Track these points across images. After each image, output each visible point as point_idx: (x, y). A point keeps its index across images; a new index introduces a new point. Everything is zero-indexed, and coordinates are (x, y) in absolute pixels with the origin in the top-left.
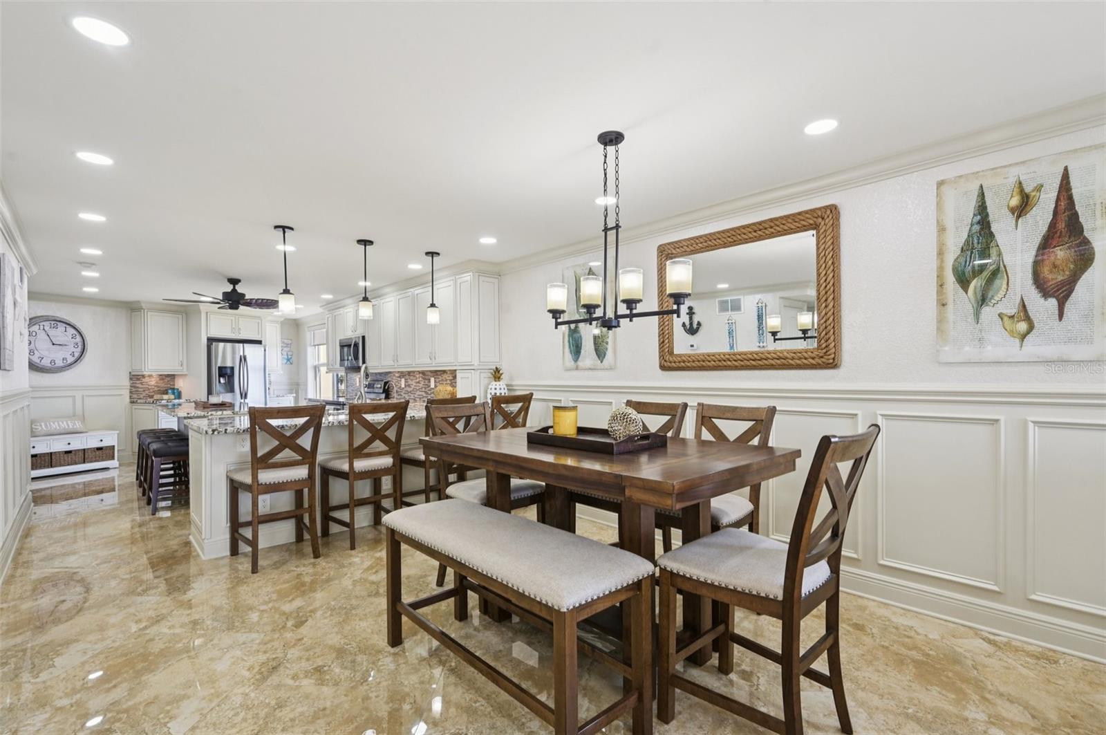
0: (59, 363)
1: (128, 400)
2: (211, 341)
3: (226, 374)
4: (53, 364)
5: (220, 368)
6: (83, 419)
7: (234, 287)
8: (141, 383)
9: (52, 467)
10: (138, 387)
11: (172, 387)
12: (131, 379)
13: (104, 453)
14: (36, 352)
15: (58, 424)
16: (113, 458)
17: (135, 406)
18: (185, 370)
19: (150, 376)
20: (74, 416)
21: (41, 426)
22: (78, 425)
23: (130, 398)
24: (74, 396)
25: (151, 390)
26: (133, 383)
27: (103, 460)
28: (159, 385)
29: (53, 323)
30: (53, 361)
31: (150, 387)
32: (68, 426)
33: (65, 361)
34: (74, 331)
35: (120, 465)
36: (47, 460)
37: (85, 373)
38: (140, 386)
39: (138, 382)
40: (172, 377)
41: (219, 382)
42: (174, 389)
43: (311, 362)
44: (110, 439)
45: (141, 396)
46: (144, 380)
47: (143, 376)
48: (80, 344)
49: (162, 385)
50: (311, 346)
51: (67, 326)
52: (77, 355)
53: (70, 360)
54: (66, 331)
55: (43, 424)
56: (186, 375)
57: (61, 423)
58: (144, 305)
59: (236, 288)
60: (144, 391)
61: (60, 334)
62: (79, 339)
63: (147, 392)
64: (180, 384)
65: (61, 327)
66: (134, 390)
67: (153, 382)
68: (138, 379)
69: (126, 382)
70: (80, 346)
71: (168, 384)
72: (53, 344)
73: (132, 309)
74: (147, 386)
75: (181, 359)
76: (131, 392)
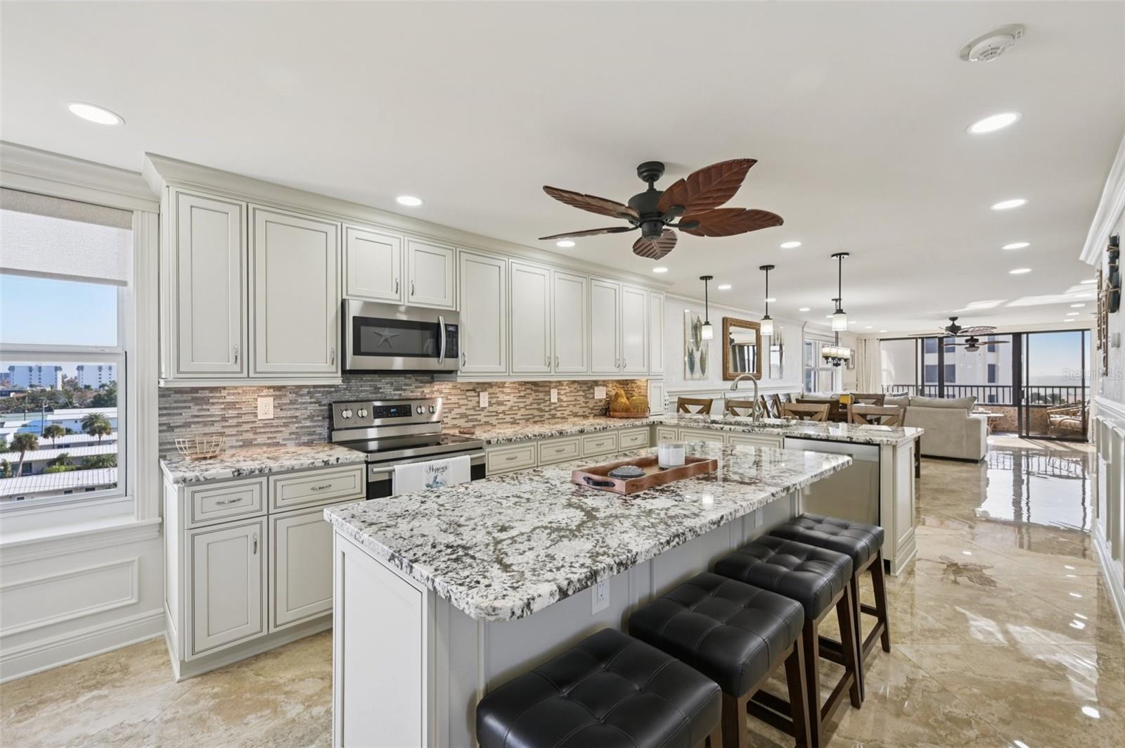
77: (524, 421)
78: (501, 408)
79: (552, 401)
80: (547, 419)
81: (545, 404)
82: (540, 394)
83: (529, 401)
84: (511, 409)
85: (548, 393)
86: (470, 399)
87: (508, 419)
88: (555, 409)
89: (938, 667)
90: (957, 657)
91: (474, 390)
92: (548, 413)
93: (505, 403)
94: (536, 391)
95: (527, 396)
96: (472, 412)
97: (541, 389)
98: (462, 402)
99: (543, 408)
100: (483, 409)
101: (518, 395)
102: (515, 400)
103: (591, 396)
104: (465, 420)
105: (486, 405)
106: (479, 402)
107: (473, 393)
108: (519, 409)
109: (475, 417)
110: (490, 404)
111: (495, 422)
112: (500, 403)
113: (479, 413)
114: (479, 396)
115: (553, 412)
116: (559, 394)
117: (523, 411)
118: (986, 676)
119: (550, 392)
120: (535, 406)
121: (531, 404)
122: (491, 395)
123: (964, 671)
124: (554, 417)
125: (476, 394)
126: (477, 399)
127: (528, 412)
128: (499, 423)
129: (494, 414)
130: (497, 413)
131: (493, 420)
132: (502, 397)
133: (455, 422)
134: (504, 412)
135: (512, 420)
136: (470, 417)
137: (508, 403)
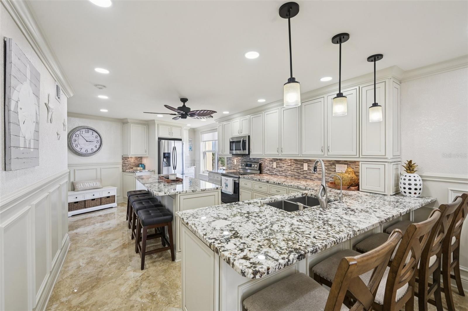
0: (90, 151)
1: (121, 170)
2: (160, 139)
3: (167, 156)
4: (87, 152)
6: (101, 181)
7: (184, 104)
8: (127, 161)
9: (85, 208)
10: (126, 163)
11: (141, 163)
12: (123, 159)
13: (110, 199)
14: (78, 145)
15: (89, 184)
16: (114, 202)
17: (125, 173)
18: (147, 154)
19: (131, 158)
20: (96, 179)
21: (80, 185)
22: (98, 184)
23: (122, 169)
24: (97, 169)
25: (132, 165)
26: (124, 161)
27: (110, 203)
28: (135, 162)
29: (86, 130)
30: (87, 150)
31: (131, 163)
32: (93, 185)
33: (92, 150)
34: (97, 135)
35: (118, 205)
36: (83, 204)
37: (102, 156)
38: (127, 163)
39: (126, 161)
41: (164, 161)
42: (141, 164)
43: (202, 150)
44: (113, 192)
45: (127, 168)
46: (129, 160)
47: (128, 158)
48: (99, 141)
50: (202, 141)
51: (93, 132)
52: (98, 147)
53: (95, 149)
54: (93, 134)
55: (81, 184)
56: (147, 157)
57: (90, 183)
58: (129, 121)
59: (185, 105)
60: (128, 165)
61: (90, 136)
62: (99, 138)
63: (130, 166)
64: (145, 161)
65: (91, 132)
66: (124, 165)
67: (132, 160)
68: (126, 159)
69: (121, 161)
70: (99, 142)
72: (87, 141)
73: (124, 122)
74: (130, 163)
75: (145, 148)
76: (122, 166)
77: (290, 176)
78: (281, 169)
79: (304, 169)
80: (302, 178)
81: (300, 170)
82: (298, 165)
83: (292, 168)
84: (285, 170)
85: (302, 165)
86: (271, 164)
87: (284, 174)
88: (306, 174)
89: (124, 276)
90: (120, 285)
91: (272, 161)
92: (303, 175)
93: (282, 167)
94: (297, 164)
95: (292, 165)
96: (271, 169)
97: (299, 163)
98: (269, 165)
99: (300, 172)
100: (275, 168)
101: (287, 164)
102: (286, 167)
103: (333, 170)
104: (269, 171)
105: (276, 167)
106: (273, 166)
107: (271, 162)
108: (288, 170)
109: (272, 171)
110: (277, 167)
111: (279, 175)
112: (281, 167)
113: (273, 170)
114: (273, 163)
115: (306, 175)
116: (308, 166)
117: (290, 172)
118: (108, 283)
119: (303, 164)
120: (295, 170)
121: (293, 169)
122: (277, 163)
123: (115, 280)
124: (305, 177)
125: (272, 163)
126: (272, 164)
127: (292, 173)
128: (280, 175)
129: (279, 171)
130: (280, 171)
131: (278, 173)
132: (281, 165)
133: (267, 172)
134: (282, 171)
135: (285, 175)
136: (271, 171)
137: (283, 167)
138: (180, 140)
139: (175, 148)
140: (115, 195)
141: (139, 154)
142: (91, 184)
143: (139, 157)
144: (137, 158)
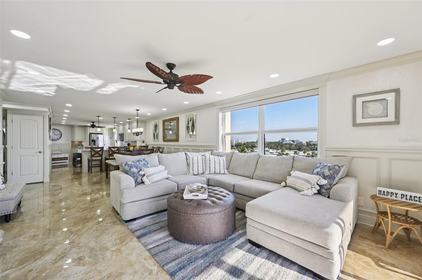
1: (71, 147)
2: (90, 134)
3: (94, 141)
5: (92, 140)
6: (61, 151)
12: (72, 142)
13: (65, 158)
16: (67, 160)
17: (72, 148)
19: (76, 142)
20: (59, 150)
22: (60, 152)
27: (65, 160)
30: (55, 138)
35: (69, 161)
40: (81, 142)
42: (81, 145)
44: (67, 156)
47: (75, 142)
48: (60, 135)
49: (79, 144)
52: (60, 137)
53: (58, 138)
56: (84, 141)
58: (75, 126)
61: (56, 132)
62: (60, 133)
64: (83, 144)
65: (56, 131)
67: (77, 143)
69: (71, 143)
71: (80, 144)
72: (55, 135)
73: (72, 127)
138: (102, 134)
139: (98, 138)
140: (67, 157)
141: (80, 140)
142: (57, 152)
143: (80, 142)
144: (79, 142)
